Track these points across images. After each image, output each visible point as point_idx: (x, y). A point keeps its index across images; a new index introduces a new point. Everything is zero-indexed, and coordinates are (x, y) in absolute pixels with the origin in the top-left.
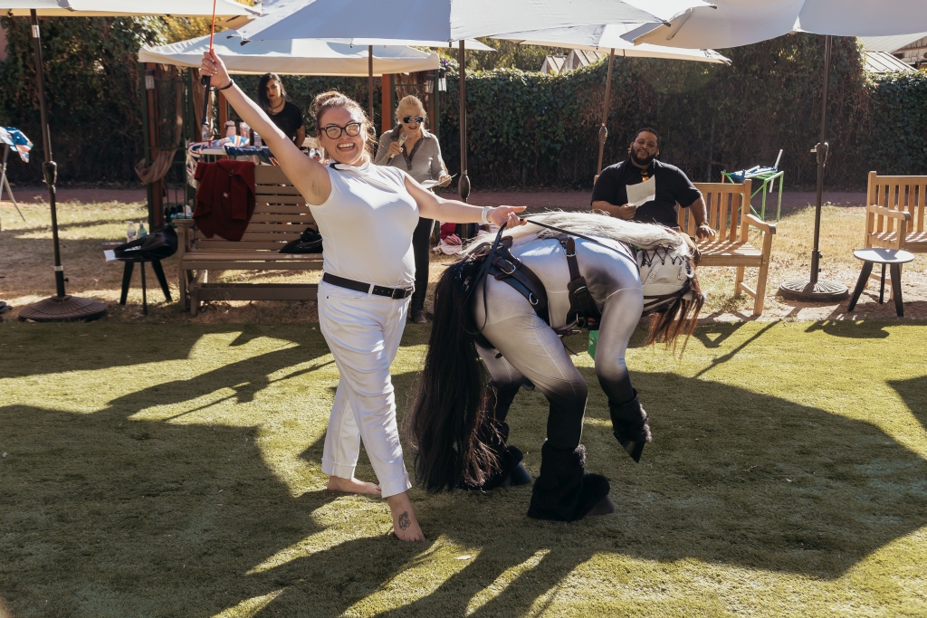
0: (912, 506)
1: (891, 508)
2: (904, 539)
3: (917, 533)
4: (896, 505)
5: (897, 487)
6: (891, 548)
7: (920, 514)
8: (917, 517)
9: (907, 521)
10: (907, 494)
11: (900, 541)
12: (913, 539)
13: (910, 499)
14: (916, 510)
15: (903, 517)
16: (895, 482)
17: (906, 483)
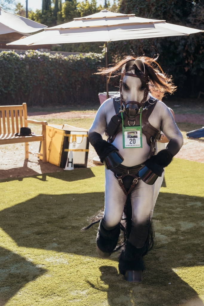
0: (13, 279)
1: (4, 283)
2: (14, 298)
3: (19, 293)
4: (6, 280)
5: (4, 271)
6: (9, 304)
7: (18, 283)
8: (17, 284)
9: (13, 287)
10: (10, 274)
11: (12, 299)
12: (18, 297)
13: (12, 276)
14: (16, 281)
15: (11, 286)
16: (3, 269)
17: (8, 268)
